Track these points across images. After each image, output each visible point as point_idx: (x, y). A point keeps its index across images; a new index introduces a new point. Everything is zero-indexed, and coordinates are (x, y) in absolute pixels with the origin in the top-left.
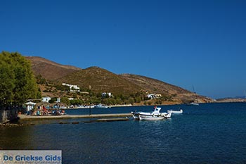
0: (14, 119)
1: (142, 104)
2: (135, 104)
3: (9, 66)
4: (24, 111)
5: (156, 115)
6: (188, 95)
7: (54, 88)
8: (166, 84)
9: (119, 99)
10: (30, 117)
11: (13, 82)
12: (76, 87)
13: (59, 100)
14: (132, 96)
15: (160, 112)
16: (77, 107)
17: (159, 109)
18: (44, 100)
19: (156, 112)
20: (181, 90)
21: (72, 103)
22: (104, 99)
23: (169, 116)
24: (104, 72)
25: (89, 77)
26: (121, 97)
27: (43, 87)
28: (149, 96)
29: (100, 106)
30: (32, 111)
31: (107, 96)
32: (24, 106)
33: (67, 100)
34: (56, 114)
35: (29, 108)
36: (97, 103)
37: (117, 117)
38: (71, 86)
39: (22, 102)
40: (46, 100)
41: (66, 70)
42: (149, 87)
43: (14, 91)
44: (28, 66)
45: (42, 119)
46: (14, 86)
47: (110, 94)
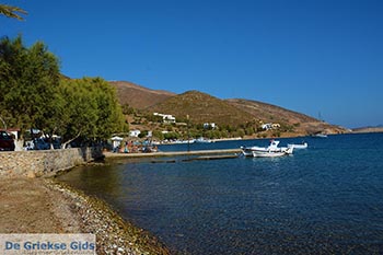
0: (99, 158)
1: (255, 136)
2: (246, 137)
3: (90, 93)
4: (110, 148)
5: (273, 151)
6: (315, 124)
7: (144, 119)
8: (285, 110)
9: (225, 131)
10: (116, 154)
11: (95, 113)
12: (170, 117)
13: (150, 133)
14: (242, 126)
15: (278, 146)
16: (172, 142)
17: (277, 143)
18: (133, 134)
19: (273, 147)
20: (305, 118)
21: (166, 137)
22: (205, 132)
23: (290, 151)
24: (205, 97)
25: (186, 104)
26: (228, 128)
27: (131, 119)
28: (264, 126)
29: (202, 140)
30: (119, 148)
31: (210, 128)
32: (109, 141)
33: (161, 134)
34: (147, 151)
35: (115, 145)
36: (197, 137)
37: (223, 153)
38: (165, 116)
39: (107, 136)
40: (135, 133)
41: (158, 96)
42: (262, 115)
43: (97, 124)
44: (112, 93)
45: (130, 157)
46: (97, 118)
47: (213, 125)
